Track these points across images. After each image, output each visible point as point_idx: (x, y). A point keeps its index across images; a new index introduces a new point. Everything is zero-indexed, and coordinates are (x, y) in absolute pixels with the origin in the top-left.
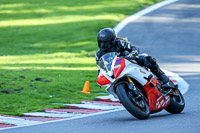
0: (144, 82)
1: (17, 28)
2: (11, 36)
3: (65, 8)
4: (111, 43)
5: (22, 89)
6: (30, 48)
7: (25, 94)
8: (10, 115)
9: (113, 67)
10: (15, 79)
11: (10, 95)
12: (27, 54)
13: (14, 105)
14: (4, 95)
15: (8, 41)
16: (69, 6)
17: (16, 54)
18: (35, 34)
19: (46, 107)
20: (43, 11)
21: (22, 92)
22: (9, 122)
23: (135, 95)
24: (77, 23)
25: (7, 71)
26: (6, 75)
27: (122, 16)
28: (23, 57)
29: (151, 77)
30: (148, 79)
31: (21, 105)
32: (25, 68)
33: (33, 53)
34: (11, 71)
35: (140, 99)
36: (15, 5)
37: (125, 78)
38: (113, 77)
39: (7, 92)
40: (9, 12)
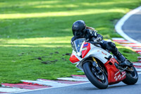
0: (105, 61)
1: (54, 18)
2: (49, 24)
3: (87, 4)
4: (82, 31)
5: (56, 61)
6: (62, 32)
7: (58, 65)
8: (48, 79)
9: (81, 49)
10: (52, 54)
11: (48, 65)
12: (60, 36)
13: (51, 72)
14: (44, 65)
15: (47, 27)
16: (90, 2)
17: (52, 36)
18: (66, 22)
19: (73, 74)
20: (72, 6)
21: (57, 63)
22: (47, 84)
23: (97, 71)
24: (95, 15)
25: (46, 48)
26: (45, 51)
27: (127, 10)
28: (57, 38)
29: (110, 57)
30: (109, 59)
31: (56, 72)
32: (58, 46)
33: (64, 36)
34: (49, 48)
35: (100, 74)
36: (52, 2)
37: (90, 58)
38: (81, 57)
39: (45, 63)
40: (48, 6)
